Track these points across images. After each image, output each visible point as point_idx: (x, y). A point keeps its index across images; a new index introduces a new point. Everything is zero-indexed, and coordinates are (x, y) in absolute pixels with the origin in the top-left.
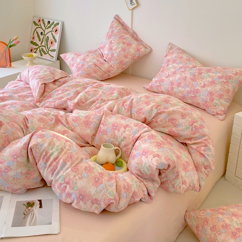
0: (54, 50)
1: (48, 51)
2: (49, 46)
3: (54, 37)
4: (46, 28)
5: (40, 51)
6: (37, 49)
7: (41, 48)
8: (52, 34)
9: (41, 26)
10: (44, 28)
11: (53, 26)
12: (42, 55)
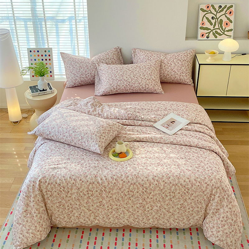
0: (231, 30)
1: (224, 32)
2: (224, 28)
3: (228, 19)
4: (217, 13)
5: (213, 34)
6: (209, 33)
7: (214, 31)
8: (226, 16)
9: (211, 11)
10: (215, 13)
11: (226, 9)
12: (216, 37)
